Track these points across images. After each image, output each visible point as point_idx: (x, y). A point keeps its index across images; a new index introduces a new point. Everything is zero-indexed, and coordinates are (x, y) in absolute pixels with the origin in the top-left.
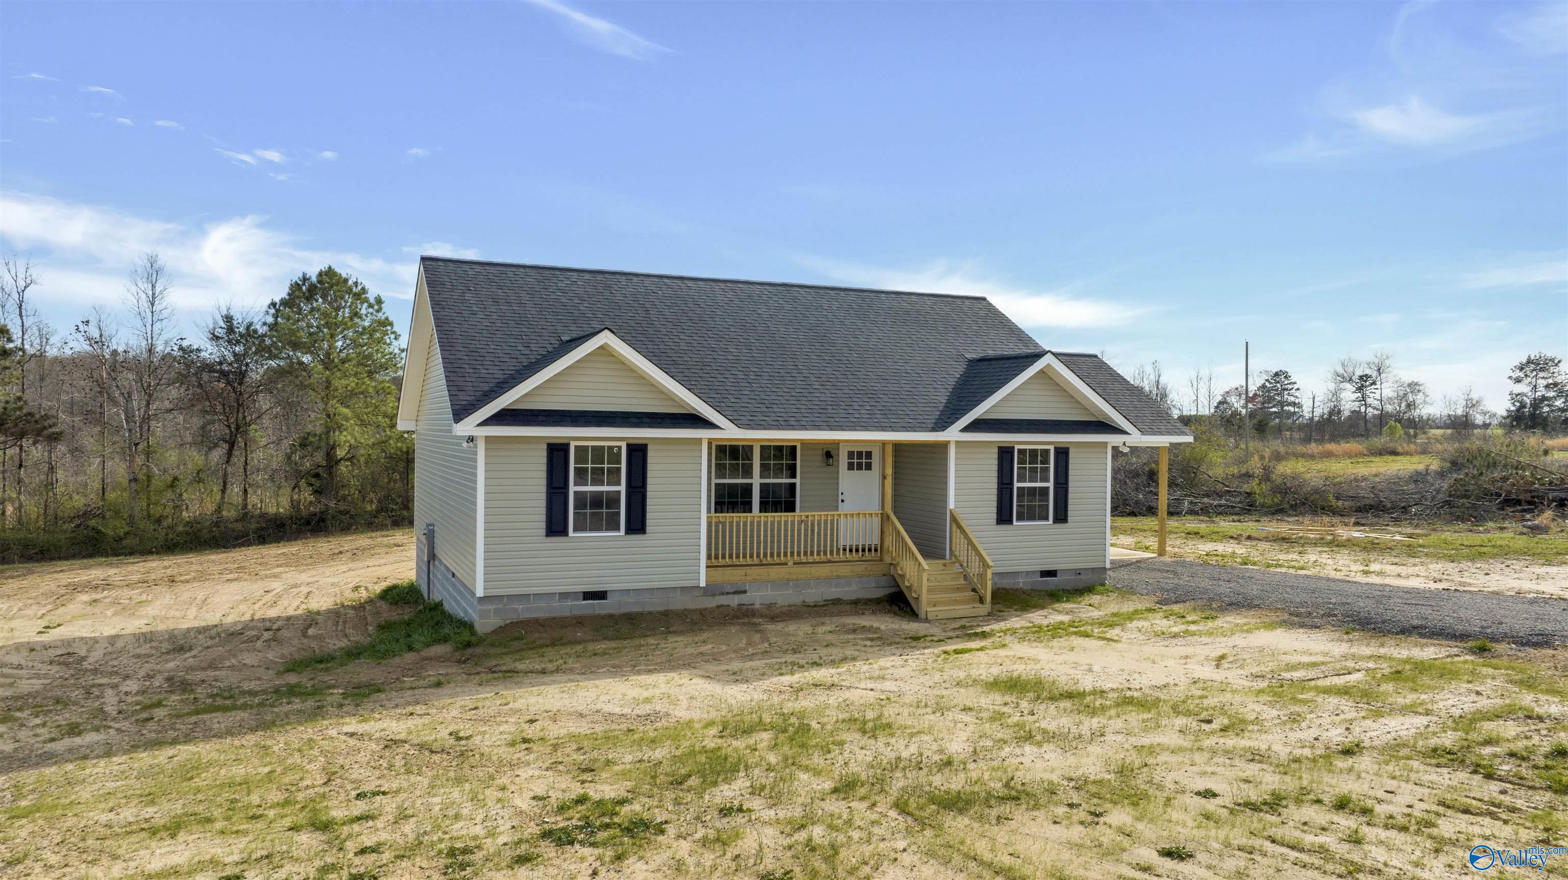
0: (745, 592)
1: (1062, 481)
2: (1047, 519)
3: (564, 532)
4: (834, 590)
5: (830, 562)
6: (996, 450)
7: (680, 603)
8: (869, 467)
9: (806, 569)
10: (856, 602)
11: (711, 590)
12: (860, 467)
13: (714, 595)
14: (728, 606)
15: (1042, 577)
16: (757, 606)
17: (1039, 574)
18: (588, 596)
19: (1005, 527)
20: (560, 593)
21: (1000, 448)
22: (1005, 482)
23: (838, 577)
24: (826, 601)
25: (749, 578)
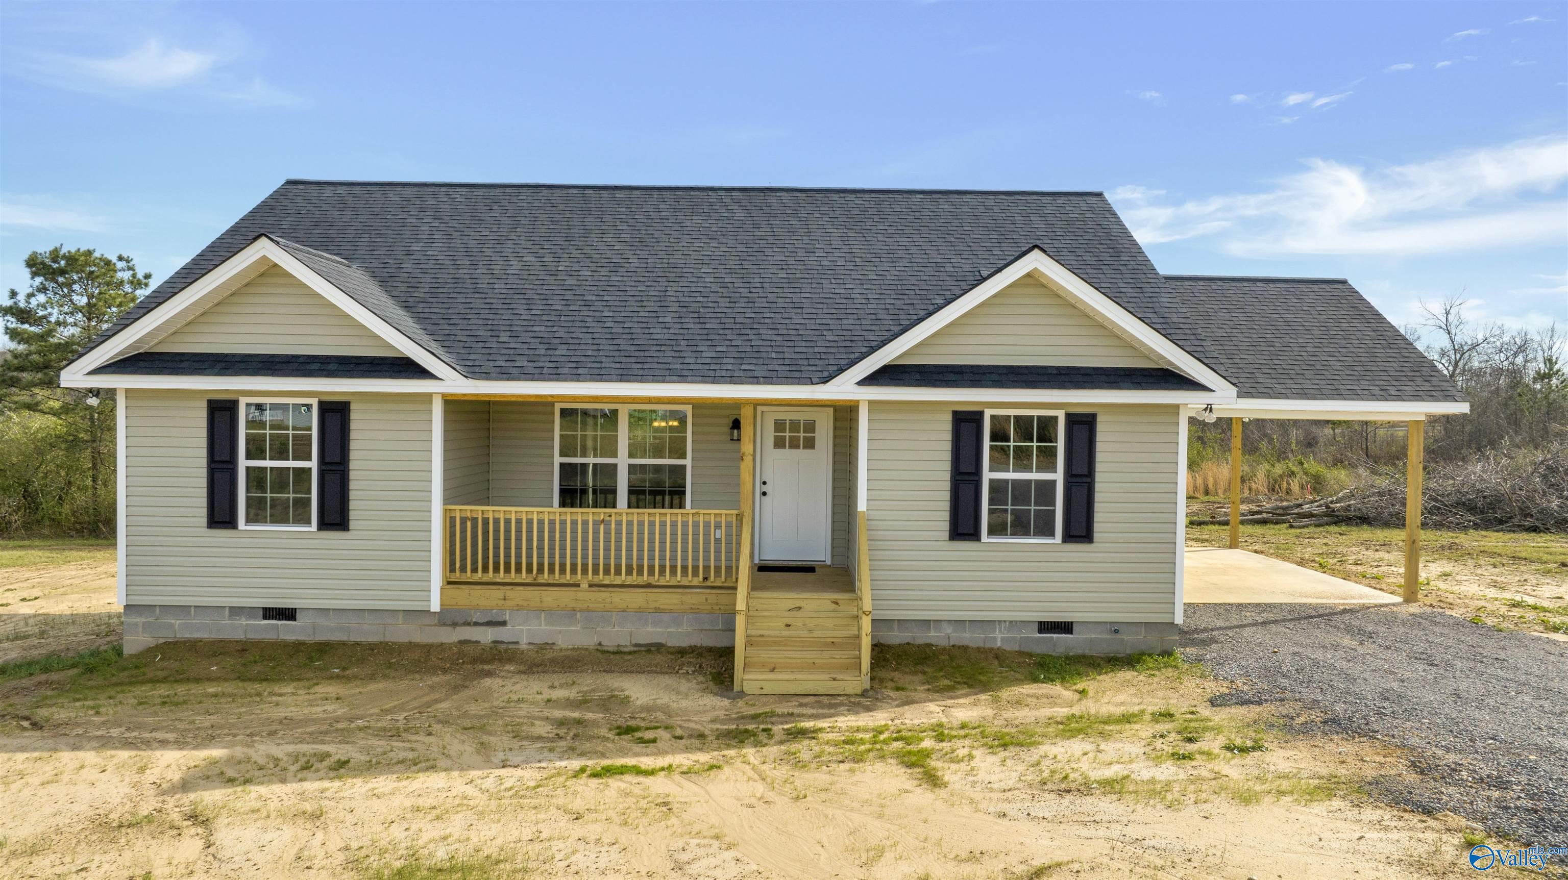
0: (503, 623)
1: (1084, 470)
2: (1052, 534)
3: (230, 522)
4: (650, 629)
5: (649, 586)
6: (949, 417)
7: (403, 633)
8: (810, 444)
9: (604, 595)
10: (682, 652)
11: (447, 618)
12: (794, 445)
13: (455, 625)
14: (478, 642)
15: (1040, 631)
16: (523, 646)
17: (1036, 626)
18: (270, 613)
19: (965, 547)
20: (230, 607)
21: (955, 414)
22: (963, 469)
23: (658, 610)
24: (636, 645)
25: (509, 603)
